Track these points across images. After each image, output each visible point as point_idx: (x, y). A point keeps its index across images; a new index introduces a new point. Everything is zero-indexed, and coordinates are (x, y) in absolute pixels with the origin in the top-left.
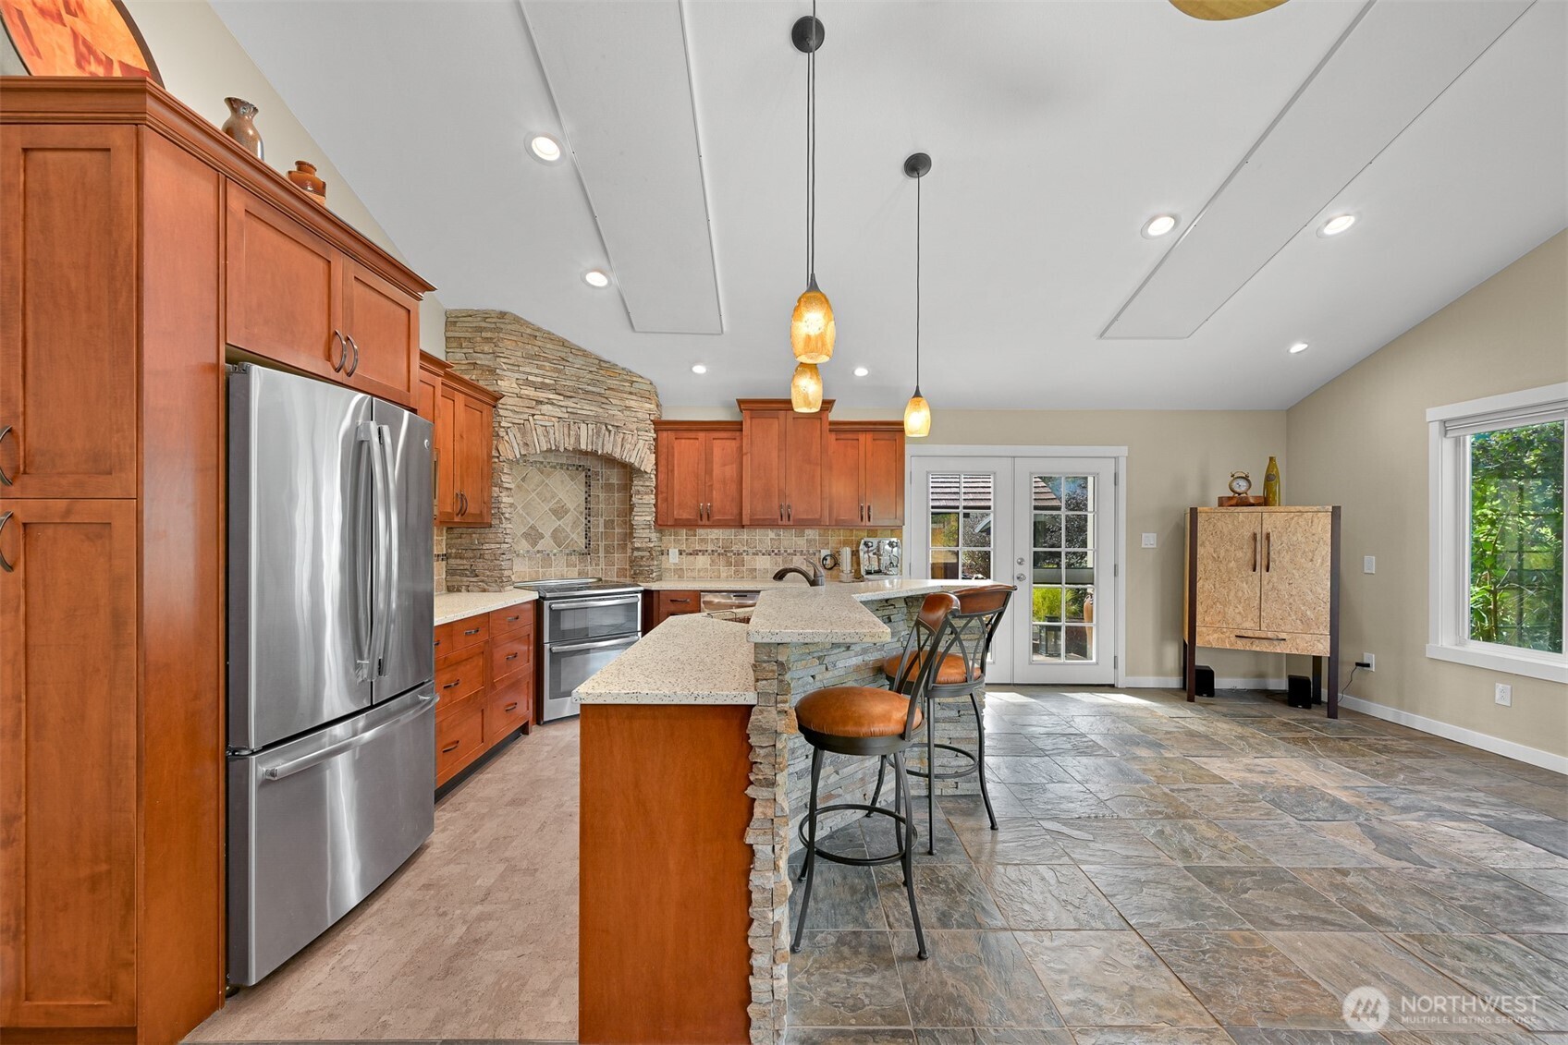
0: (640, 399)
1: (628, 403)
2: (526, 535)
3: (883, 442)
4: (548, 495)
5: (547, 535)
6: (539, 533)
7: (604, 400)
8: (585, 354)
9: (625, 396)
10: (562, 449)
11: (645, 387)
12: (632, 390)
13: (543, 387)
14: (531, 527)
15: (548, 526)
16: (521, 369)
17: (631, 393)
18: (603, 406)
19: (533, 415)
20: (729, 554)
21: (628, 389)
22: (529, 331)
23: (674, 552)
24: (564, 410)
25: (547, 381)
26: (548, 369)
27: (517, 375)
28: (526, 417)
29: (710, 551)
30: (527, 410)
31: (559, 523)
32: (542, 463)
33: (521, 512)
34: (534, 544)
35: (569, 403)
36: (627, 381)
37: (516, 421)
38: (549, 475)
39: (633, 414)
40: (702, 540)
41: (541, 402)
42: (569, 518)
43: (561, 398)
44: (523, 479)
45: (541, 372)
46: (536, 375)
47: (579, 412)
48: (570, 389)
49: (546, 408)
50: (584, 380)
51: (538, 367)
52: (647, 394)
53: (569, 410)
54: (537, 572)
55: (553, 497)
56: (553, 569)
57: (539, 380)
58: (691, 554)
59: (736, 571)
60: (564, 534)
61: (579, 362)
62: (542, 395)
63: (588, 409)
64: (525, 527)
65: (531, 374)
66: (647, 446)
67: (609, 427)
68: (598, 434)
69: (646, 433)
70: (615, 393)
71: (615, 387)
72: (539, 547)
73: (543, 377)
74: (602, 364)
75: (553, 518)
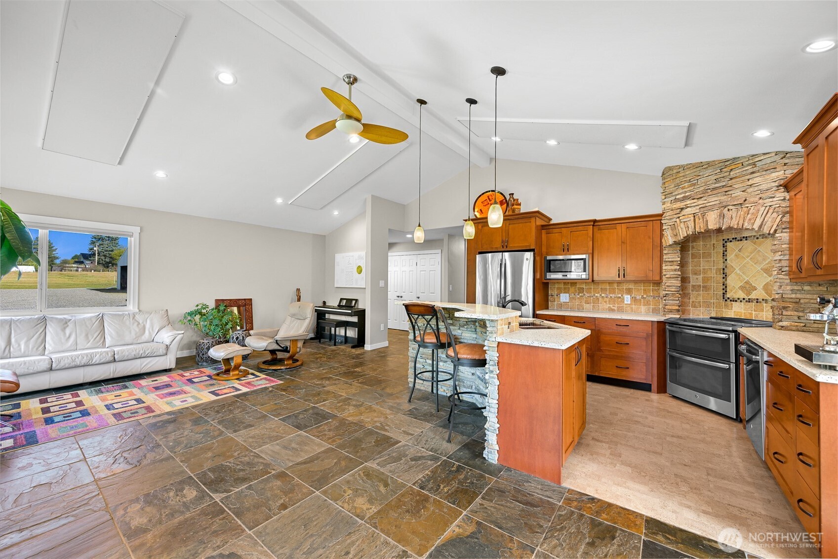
0: (764, 173)
1: (751, 182)
2: (742, 288)
4: (760, 259)
5: (760, 287)
6: (753, 286)
7: (727, 189)
8: (709, 164)
9: (748, 177)
11: (769, 161)
12: (755, 169)
13: (685, 198)
14: (746, 282)
15: (760, 281)
16: (673, 194)
17: (752, 173)
18: (727, 194)
19: (679, 217)
21: (751, 171)
22: (675, 171)
24: (698, 207)
25: (686, 194)
26: (686, 187)
27: (671, 199)
28: (675, 220)
30: (675, 216)
31: (770, 278)
32: (754, 236)
33: (738, 272)
34: (749, 293)
35: (700, 202)
36: (749, 165)
37: (670, 224)
38: (760, 244)
39: (756, 189)
41: (682, 209)
43: (695, 200)
44: (740, 250)
45: (684, 190)
46: (681, 194)
47: (707, 205)
48: (701, 193)
49: (685, 212)
50: (710, 182)
51: (683, 188)
52: (773, 165)
53: (700, 206)
54: (751, 314)
55: (764, 260)
56: (764, 313)
57: (682, 196)
61: (709, 171)
63: (713, 200)
64: (742, 282)
65: (678, 194)
66: (771, 211)
67: (730, 207)
68: (722, 216)
69: (771, 200)
70: (738, 180)
71: (738, 175)
72: (753, 296)
73: (685, 192)
74: (727, 163)
75: (765, 274)
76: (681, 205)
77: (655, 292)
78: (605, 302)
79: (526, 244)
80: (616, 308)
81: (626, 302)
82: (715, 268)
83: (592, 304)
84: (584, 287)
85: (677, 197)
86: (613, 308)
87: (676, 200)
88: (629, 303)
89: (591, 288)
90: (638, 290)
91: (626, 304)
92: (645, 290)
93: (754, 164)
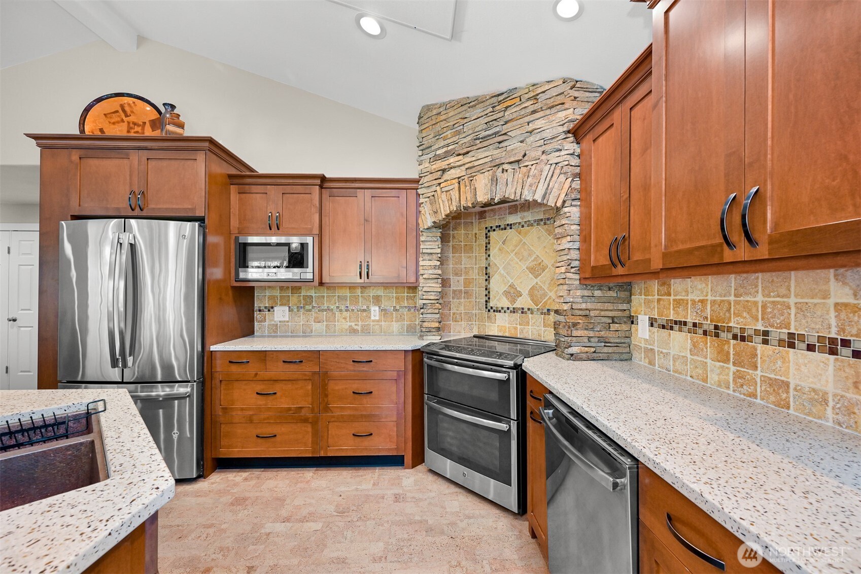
0: (548, 112)
1: (531, 127)
2: (506, 293)
4: (525, 254)
5: (525, 293)
6: (518, 291)
7: (501, 138)
9: (527, 119)
11: (554, 92)
12: (537, 106)
13: (447, 155)
14: (510, 286)
15: (525, 284)
16: (433, 148)
17: (534, 112)
18: (501, 145)
19: (440, 184)
20: (723, 335)
21: (531, 108)
23: (643, 321)
24: (463, 168)
25: (450, 148)
26: (449, 136)
27: (430, 156)
28: (434, 188)
29: (690, 325)
30: (435, 182)
31: (536, 281)
33: (502, 272)
34: (513, 301)
35: (467, 159)
36: (529, 99)
37: (429, 195)
38: (526, 234)
39: (538, 137)
40: (678, 303)
41: (444, 171)
42: (546, 275)
43: (461, 157)
44: (504, 243)
45: (446, 142)
46: (443, 147)
47: (476, 163)
48: (467, 145)
49: (447, 176)
50: (479, 128)
51: (445, 139)
52: (560, 99)
53: (467, 166)
54: (516, 328)
55: (530, 255)
56: (530, 327)
57: (444, 150)
58: (664, 327)
59: (738, 376)
60: (541, 292)
61: (477, 112)
63: (482, 156)
64: (506, 286)
65: (439, 148)
66: (557, 171)
67: (506, 167)
68: (494, 181)
69: (558, 154)
70: (514, 123)
71: (515, 115)
72: (518, 305)
73: (448, 145)
74: (501, 98)
75: (531, 275)
76: (442, 164)
77: (410, 301)
78: (345, 318)
79: (186, 206)
80: (359, 328)
81: (373, 318)
82: (477, 266)
83: (325, 323)
84: (314, 295)
85: (438, 152)
86: (356, 327)
87: (437, 158)
88: (377, 318)
89: (324, 297)
90: (389, 298)
91: (374, 321)
92: (397, 298)
93: (535, 97)
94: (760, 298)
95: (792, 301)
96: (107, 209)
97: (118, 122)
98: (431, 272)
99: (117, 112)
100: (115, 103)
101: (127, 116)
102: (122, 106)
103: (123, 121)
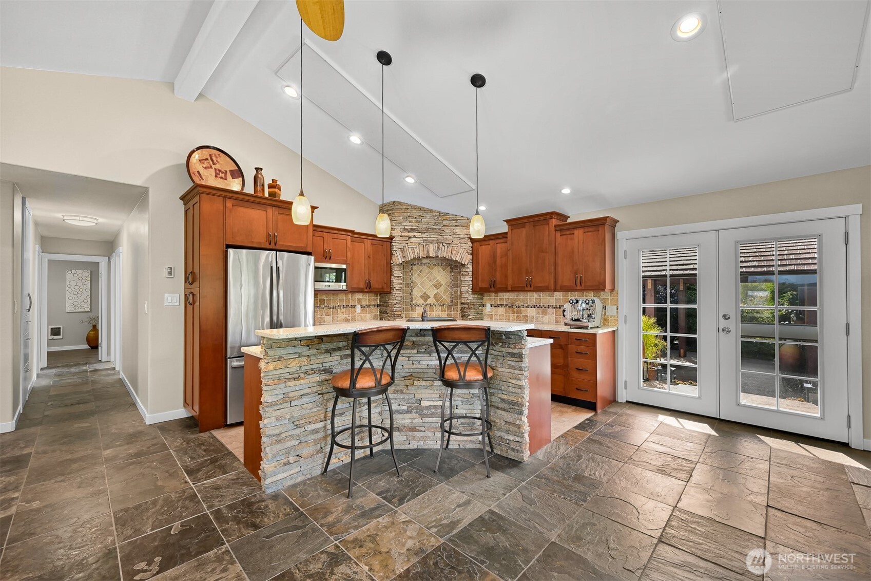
0: (461, 228)
1: (454, 231)
2: (422, 297)
3: (590, 233)
4: (432, 278)
5: (432, 296)
6: (428, 296)
7: (441, 232)
8: (431, 211)
9: (453, 228)
10: (421, 257)
11: (464, 221)
12: (457, 224)
13: (412, 230)
14: (424, 293)
15: (432, 293)
16: (402, 224)
17: (456, 226)
18: (441, 234)
19: (407, 244)
20: (514, 307)
21: (455, 224)
22: (405, 207)
23: (488, 305)
24: (422, 239)
25: (413, 227)
26: (413, 222)
27: (400, 227)
28: (404, 245)
29: (505, 305)
30: (404, 242)
31: (437, 291)
33: (420, 286)
34: (426, 301)
35: (424, 236)
36: (453, 220)
37: (400, 247)
38: (432, 269)
39: (458, 236)
40: (501, 299)
41: (410, 238)
42: (442, 289)
43: (420, 234)
44: (420, 272)
45: (411, 224)
46: (409, 226)
47: (429, 239)
48: (424, 229)
49: (412, 240)
50: (431, 224)
51: (410, 222)
52: (466, 225)
53: (424, 239)
55: (434, 279)
57: (410, 227)
59: (517, 316)
60: (440, 296)
61: (428, 216)
62: (411, 234)
63: (433, 237)
64: (421, 293)
65: (406, 226)
66: (465, 251)
67: (444, 244)
68: (438, 248)
69: (465, 245)
70: (447, 227)
71: (447, 224)
72: (428, 302)
73: (412, 226)
74: (441, 214)
75: (435, 288)
77: (375, 302)
78: (342, 313)
79: (301, 245)
80: (350, 318)
81: (357, 312)
82: (405, 282)
83: (332, 316)
84: (325, 298)
85: (406, 227)
86: (348, 318)
87: (405, 230)
88: (360, 312)
89: (331, 299)
90: (365, 300)
91: (358, 314)
92: (369, 300)
93: (457, 221)
94: (522, 297)
95: (528, 297)
96: (253, 242)
97: (208, 168)
98: (399, 286)
99: (207, 159)
100: (206, 153)
101: (214, 164)
102: (211, 156)
103: (211, 167)
